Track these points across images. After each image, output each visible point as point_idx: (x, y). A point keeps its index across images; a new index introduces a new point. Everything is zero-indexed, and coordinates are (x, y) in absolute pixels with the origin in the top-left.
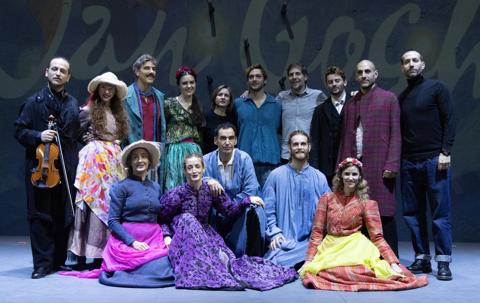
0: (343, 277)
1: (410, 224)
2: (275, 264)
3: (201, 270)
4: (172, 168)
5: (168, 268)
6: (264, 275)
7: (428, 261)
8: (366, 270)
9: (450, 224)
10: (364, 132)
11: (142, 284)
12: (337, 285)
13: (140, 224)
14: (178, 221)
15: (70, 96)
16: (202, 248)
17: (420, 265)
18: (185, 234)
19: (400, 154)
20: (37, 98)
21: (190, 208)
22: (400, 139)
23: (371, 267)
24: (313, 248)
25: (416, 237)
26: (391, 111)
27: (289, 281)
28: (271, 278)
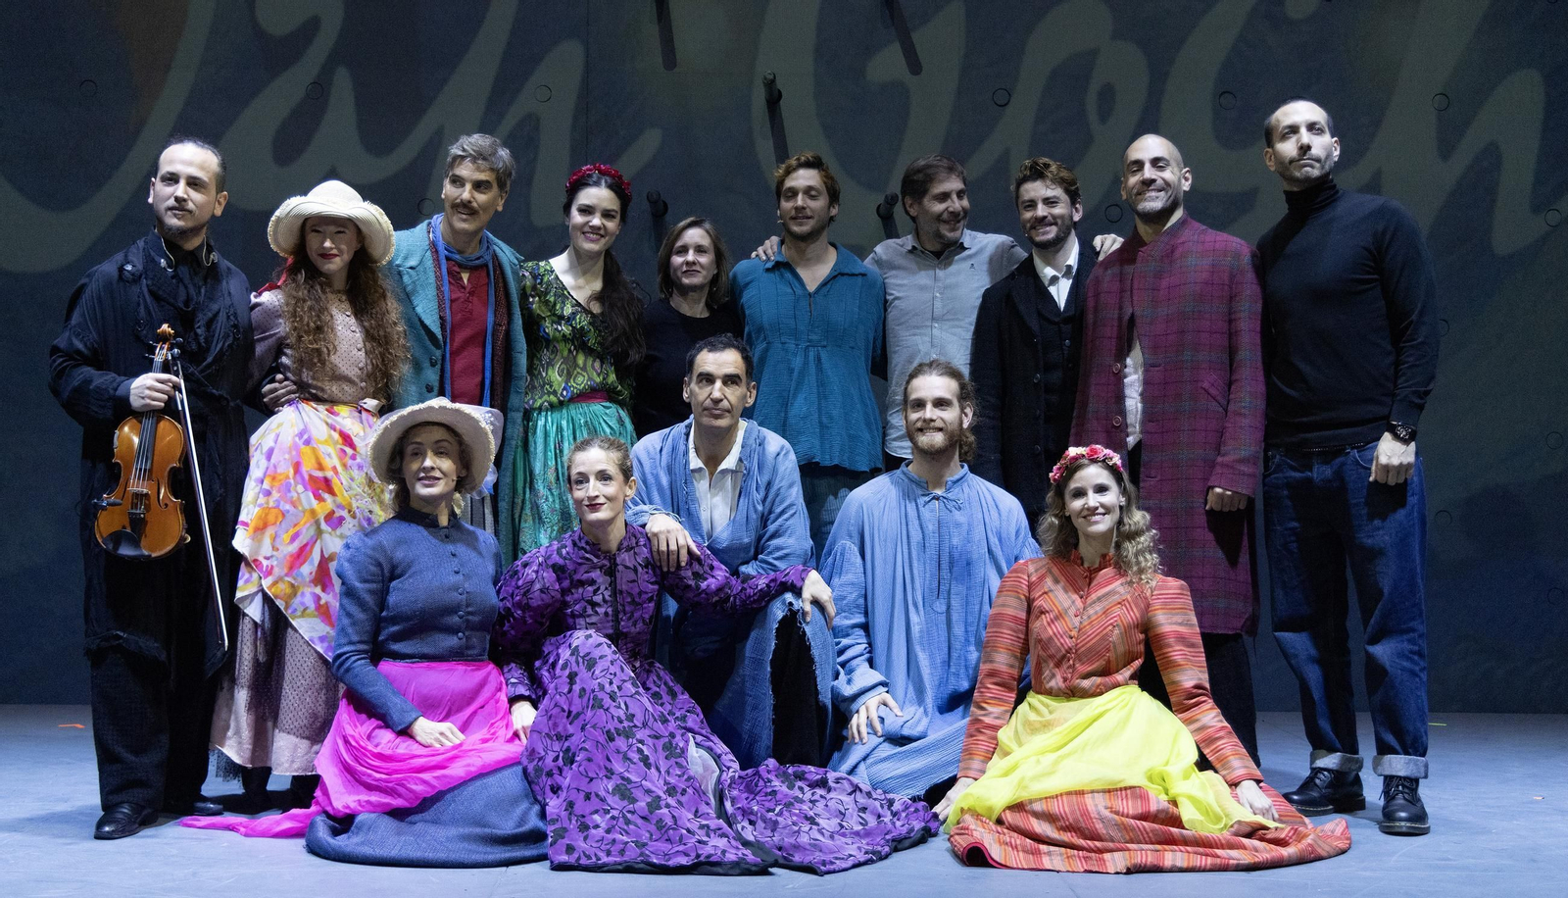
0: (1079, 829)
1: (1296, 656)
2: (866, 787)
3: (629, 812)
4: (541, 488)
5: (524, 805)
6: (828, 824)
7: (1355, 772)
8: (1151, 805)
9: (1420, 654)
10: (1148, 368)
11: (442, 856)
12: (1061, 855)
13: (433, 664)
14: (558, 655)
15: (225, 264)
16: (635, 741)
17: (1326, 788)
18: (580, 697)
19: (1260, 435)
20: (121, 269)
21: (590, 611)
22: (1261, 388)
23: (1167, 794)
24: (981, 738)
25: (1313, 698)
26: (1231, 297)
27: (907, 843)
28: (851, 833)
